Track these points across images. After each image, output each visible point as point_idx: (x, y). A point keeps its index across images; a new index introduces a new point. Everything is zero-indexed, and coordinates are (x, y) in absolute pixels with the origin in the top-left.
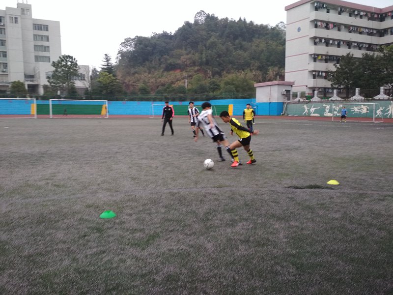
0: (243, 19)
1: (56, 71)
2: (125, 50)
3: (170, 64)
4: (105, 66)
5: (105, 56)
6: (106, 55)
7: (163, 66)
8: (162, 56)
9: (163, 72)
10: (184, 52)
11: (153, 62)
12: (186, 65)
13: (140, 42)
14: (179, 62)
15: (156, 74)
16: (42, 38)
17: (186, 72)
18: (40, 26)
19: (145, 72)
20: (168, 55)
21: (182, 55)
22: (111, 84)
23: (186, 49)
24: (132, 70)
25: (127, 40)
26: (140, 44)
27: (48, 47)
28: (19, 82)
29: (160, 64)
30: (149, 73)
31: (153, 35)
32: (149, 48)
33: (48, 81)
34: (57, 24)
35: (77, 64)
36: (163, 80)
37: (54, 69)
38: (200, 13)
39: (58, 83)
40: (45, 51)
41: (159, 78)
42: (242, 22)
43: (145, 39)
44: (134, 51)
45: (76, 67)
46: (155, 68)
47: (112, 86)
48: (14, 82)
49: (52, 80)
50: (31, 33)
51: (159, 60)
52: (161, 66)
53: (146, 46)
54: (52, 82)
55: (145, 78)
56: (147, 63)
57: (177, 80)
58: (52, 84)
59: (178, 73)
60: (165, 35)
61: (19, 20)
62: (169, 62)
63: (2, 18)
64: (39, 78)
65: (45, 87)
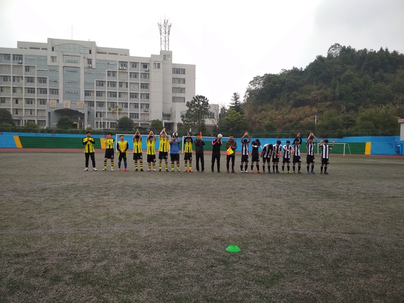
0: (384, 49)
1: (190, 110)
2: (253, 88)
3: (300, 100)
4: (234, 104)
5: (233, 95)
6: (235, 94)
7: (292, 102)
8: (291, 92)
9: (291, 108)
10: (314, 87)
11: (281, 99)
12: (317, 101)
13: (269, 79)
14: (309, 97)
15: (283, 110)
16: (179, 81)
17: (316, 107)
18: (179, 70)
19: (273, 109)
20: (297, 91)
21: (313, 91)
22: (238, 121)
23: (317, 84)
24: (260, 108)
25: (256, 79)
26: (269, 82)
27: (184, 88)
28: (158, 120)
29: (288, 101)
30: (276, 110)
31: (282, 71)
32: (278, 85)
33: (182, 120)
34: (193, 67)
35: (208, 104)
36: (290, 116)
37: (188, 108)
38: (335, 46)
39: (191, 121)
40: (181, 92)
41: (286, 114)
42: (383, 53)
43: (275, 76)
44: (262, 89)
45: (207, 106)
46: (283, 105)
47: (239, 123)
48: (154, 121)
49: (185, 119)
50: (170, 76)
51: (288, 96)
52: (290, 102)
53: (275, 83)
54: (186, 121)
55: (272, 114)
56: (275, 100)
57: (306, 117)
58: (185, 122)
59: (307, 109)
60: (295, 71)
61: (161, 65)
62: (298, 98)
63: (148, 65)
64: (175, 117)
65: (179, 125)
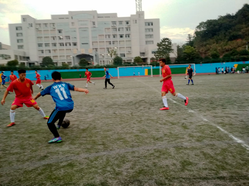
1: (159, 48)
2: (199, 30)
3: (233, 36)
4: (189, 42)
6: (189, 35)
7: (228, 37)
10: (244, 26)
14: (240, 33)
16: (149, 30)
17: (246, 40)
19: (214, 43)
20: (231, 30)
21: (242, 28)
24: (205, 43)
25: (201, 24)
26: (210, 25)
28: (139, 57)
30: (217, 43)
31: (219, 17)
32: (217, 27)
34: (158, 20)
35: (171, 43)
39: (160, 56)
44: (205, 31)
47: (193, 54)
50: (144, 27)
51: (225, 34)
52: (226, 38)
54: (157, 56)
57: (239, 46)
59: (239, 41)
60: (228, 16)
61: (137, 22)
62: (232, 34)
63: (129, 22)
64: (148, 54)
